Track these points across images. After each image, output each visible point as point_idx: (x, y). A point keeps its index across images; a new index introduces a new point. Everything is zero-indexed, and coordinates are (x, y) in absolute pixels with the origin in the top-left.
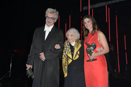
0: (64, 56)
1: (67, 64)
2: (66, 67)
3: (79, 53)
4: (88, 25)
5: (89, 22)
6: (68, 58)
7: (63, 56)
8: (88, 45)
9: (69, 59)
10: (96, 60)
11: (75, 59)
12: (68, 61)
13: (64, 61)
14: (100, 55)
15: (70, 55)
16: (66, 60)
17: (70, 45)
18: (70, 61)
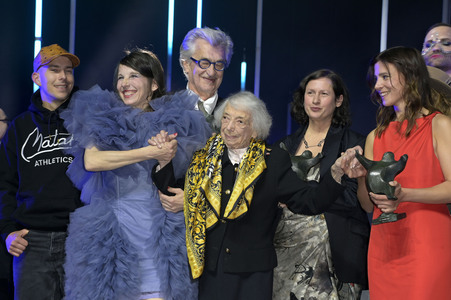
1: (203, 229)
2: (201, 242)
11: (232, 217)
15: (213, 197)
16: (201, 213)
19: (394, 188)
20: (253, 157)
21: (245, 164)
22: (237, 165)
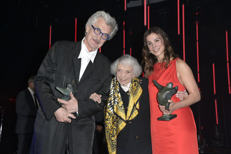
0: (109, 114)
1: (115, 132)
2: (113, 138)
3: (138, 106)
4: (157, 48)
5: (157, 41)
6: (117, 118)
7: (107, 114)
8: (160, 87)
9: (120, 121)
10: (175, 116)
11: (130, 119)
12: (117, 126)
13: (109, 126)
14: (182, 106)
15: (122, 113)
16: (113, 123)
17: (121, 91)
18: (122, 125)
19: (170, 103)
20: (135, 85)
21: (132, 90)
22: (128, 92)
